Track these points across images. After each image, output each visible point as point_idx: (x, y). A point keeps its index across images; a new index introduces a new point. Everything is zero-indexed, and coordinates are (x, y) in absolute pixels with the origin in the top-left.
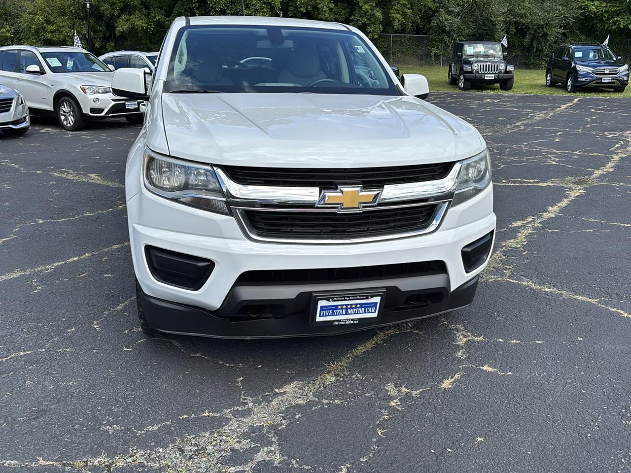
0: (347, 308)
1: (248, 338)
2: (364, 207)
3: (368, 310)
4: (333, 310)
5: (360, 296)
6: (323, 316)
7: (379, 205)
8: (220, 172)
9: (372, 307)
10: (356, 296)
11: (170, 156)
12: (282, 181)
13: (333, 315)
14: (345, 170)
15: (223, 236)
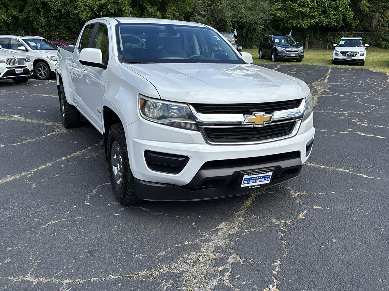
0: (256, 179)
1: (198, 200)
2: (265, 124)
3: (266, 179)
4: (250, 180)
5: (264, 172)
6: (245, 184)
7: (273, 122)
8: (191, 107)
9: (268, 177)
10: (262, 172)
11: (160, 99)
12: (223, 111)
13: (249, 183)
14: (254, 104)
15: (194, 143)
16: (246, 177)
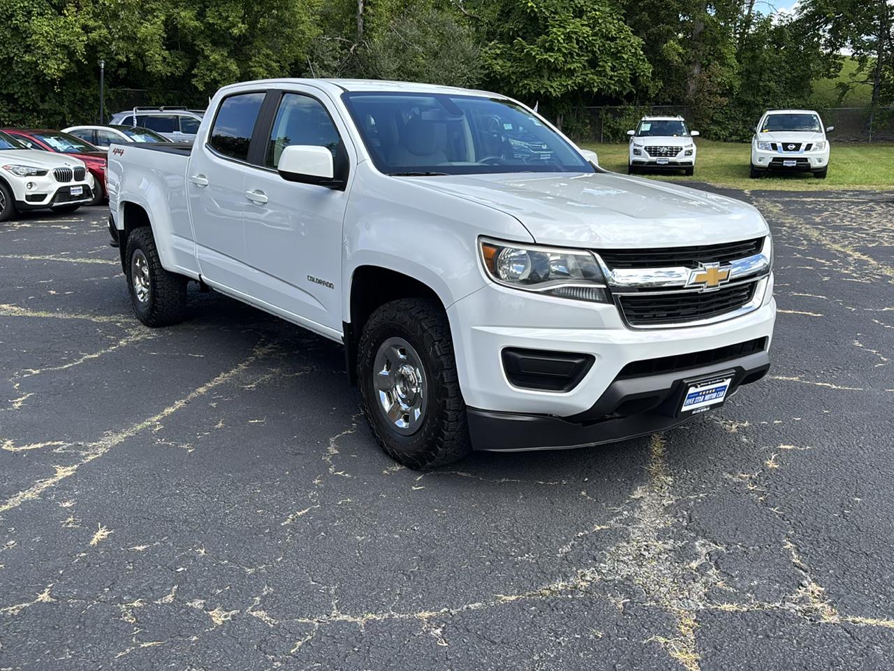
1: (593, 444)
2: (721, 284)
3: (719, 395)
4: (695, 397)
5: (719, 379)
6: (687, 405)
7: (732, 281)
8: (597, 256)
9: (722, 391)
10: (716, 380)
11: (535, 244)
12: (648, 263)
13: (694, 403)
14: (697, 247)
15: (602, 327)
16: (692, 390)
